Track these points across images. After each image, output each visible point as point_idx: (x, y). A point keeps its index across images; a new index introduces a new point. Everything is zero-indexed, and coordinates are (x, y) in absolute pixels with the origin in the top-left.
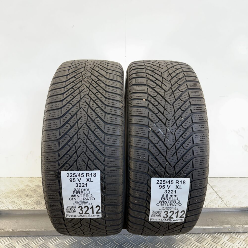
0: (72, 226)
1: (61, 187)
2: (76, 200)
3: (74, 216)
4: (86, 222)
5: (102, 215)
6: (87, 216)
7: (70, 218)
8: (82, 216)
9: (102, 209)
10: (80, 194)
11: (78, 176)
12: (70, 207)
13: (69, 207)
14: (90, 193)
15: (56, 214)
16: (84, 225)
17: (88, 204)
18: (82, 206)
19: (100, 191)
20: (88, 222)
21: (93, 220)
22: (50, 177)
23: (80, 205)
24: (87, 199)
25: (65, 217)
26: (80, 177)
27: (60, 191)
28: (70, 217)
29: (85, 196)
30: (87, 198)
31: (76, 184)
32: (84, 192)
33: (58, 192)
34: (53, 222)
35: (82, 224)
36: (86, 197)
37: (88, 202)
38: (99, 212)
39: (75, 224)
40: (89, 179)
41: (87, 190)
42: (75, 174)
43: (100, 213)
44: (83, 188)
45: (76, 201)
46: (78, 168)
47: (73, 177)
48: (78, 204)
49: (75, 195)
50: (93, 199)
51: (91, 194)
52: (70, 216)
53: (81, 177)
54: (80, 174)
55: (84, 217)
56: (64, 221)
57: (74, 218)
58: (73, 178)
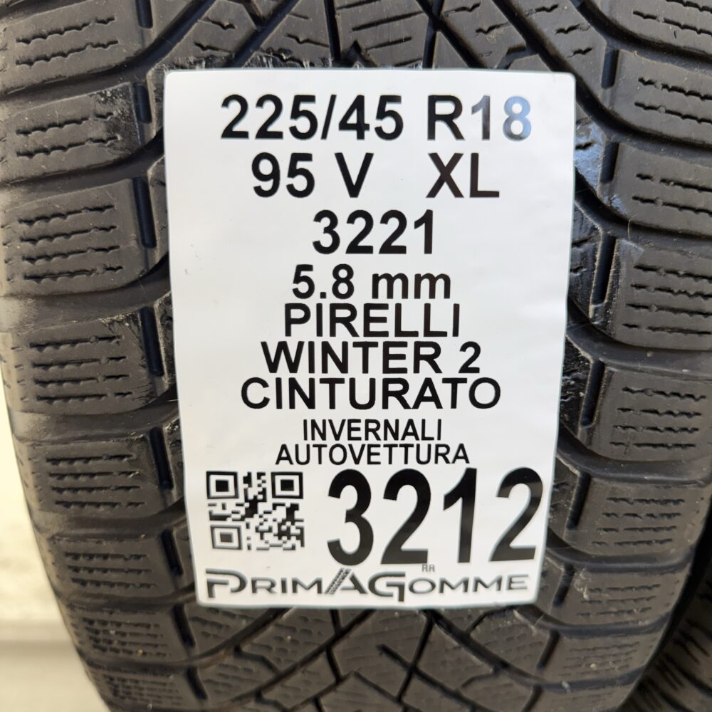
0: (251, 688)
1: (157, 258)
2: (310, 403)
3: (278, 588)
4: (385, 650)
5: (544, 574)
6: (401, 587)
7: (245, 613)
8: (357, 586)
9: (554, 508)
10: (354, 333)
11: (344, 125)
12: (248, 479)
13: (242, 486)
14: (456, 333)
15: (110, 563)
16: (358, 676)
17: (423, 457)
18: (363, 468)
19: (559, 311)
20: (399, 650)
21: (449, 628)
22: (46, 152)
23: (350, 465)
24: (421, 399)
25: (194, 599)
26: (361, 136)
27: (148, 315)
28: (246, 600)
29: (409, 363)
30: (428, 383)
31: (318, 218)
32: (398, 307)
33: (132, 318)
34: (87, 648)
35: (342, 673)
36: (409, 377)
37: (431, 431)
38: (518, 543)
39: (283, 667)
40: (456, 158)
41: (432, 295)
42: (311, 99)
43: (527, 553)
44: (391, 264)
45: (310, 415)
46: (344, 44)
47: (287, 134)
48: (325, 451)
49: (301, 345)
50: (485, 393)
51: (463, 338)
52: (243, 585)
53: (370, 134)
54: (359, 103)
55: (369, 601)
56: (187, 639)
57: (277, 612)
58: (283, 149)
